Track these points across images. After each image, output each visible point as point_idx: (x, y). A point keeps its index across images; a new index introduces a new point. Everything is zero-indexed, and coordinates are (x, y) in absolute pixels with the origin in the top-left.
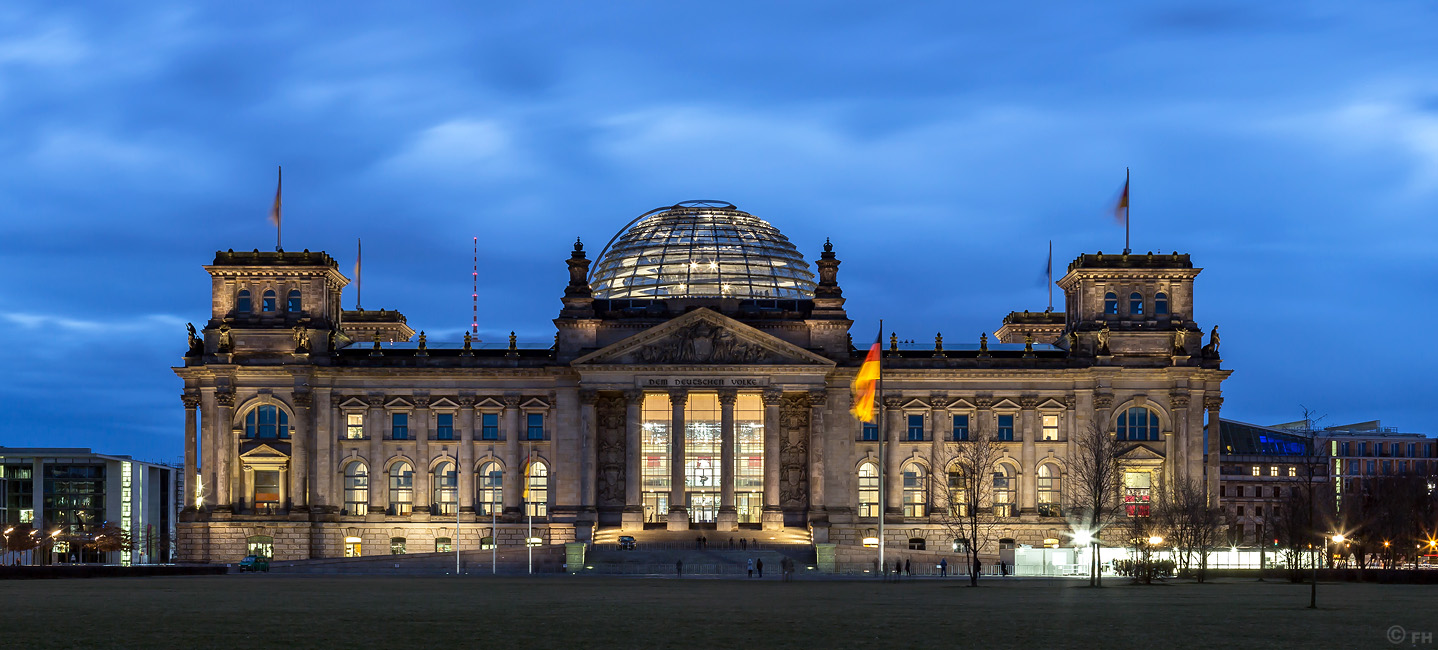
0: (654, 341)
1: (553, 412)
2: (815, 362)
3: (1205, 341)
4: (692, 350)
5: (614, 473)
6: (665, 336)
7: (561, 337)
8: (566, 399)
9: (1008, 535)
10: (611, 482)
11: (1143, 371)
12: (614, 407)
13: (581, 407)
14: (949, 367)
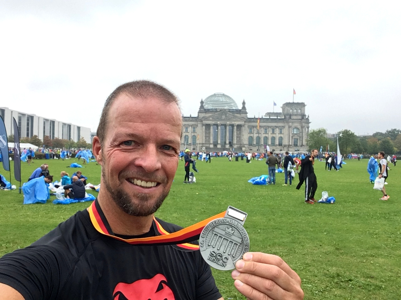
0: (215, 116)
2: (242, 120)
4: (222, 117)
5: (208, 138)
6: (217, 115)
7: (199, 115)
8: (200, 125)
9: (274, 149)
11: (297, 122)
12: (208, 126)
13: (202, 127)
14: (264, 121)
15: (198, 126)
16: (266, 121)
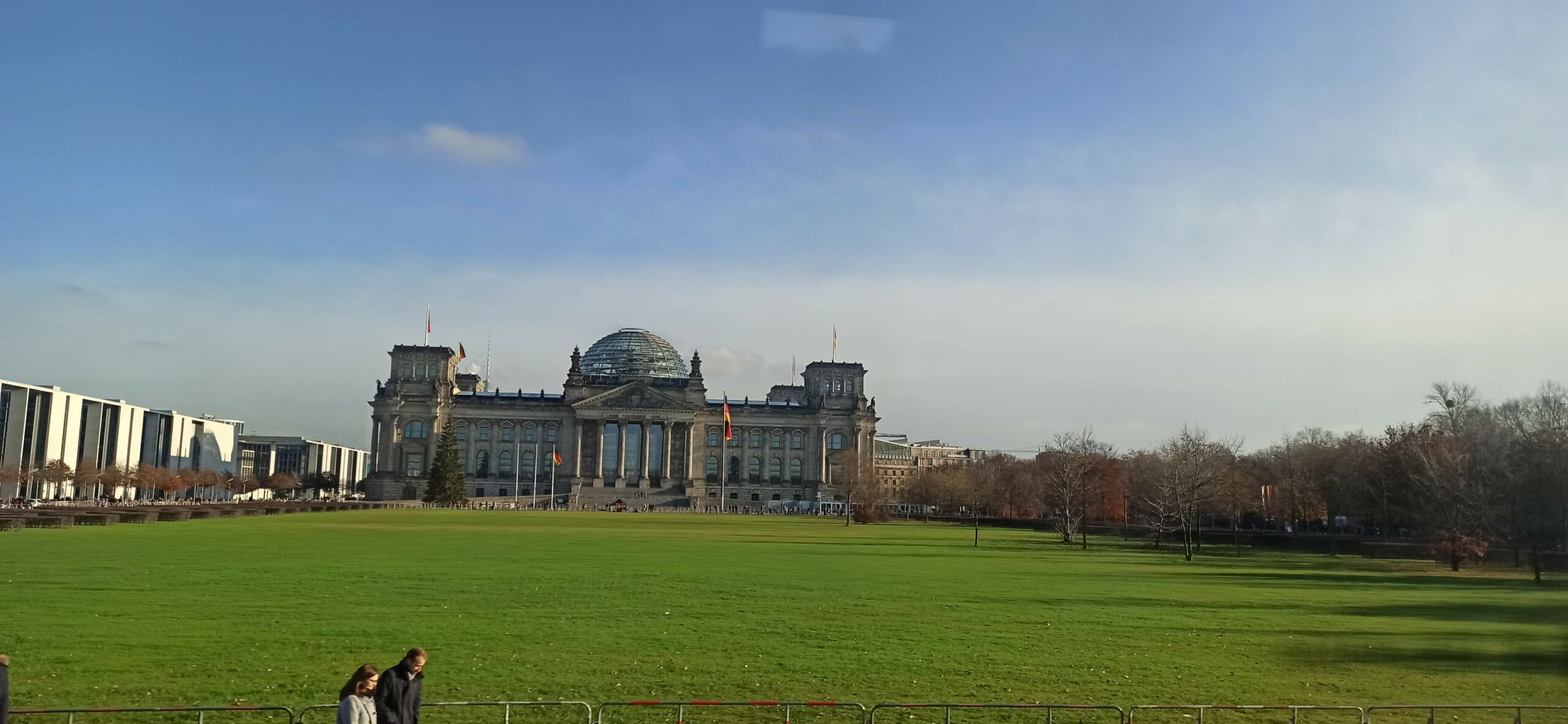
0: (612, 396)
1: (561, 429)
2: (691, 408)
3: (869, 404)
4: (631, 401)
5: (590, 459)
6: (618, 394)
7: (567, 393)
8: (567, 423)
9: (777, 492)
10: (588, 463)
11: (841, 417)
12: (591, 427)
13: (574, 427)
14: (751, 412)
15: (562, 423)
16: (756, 412)
